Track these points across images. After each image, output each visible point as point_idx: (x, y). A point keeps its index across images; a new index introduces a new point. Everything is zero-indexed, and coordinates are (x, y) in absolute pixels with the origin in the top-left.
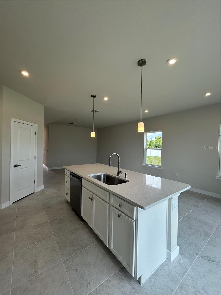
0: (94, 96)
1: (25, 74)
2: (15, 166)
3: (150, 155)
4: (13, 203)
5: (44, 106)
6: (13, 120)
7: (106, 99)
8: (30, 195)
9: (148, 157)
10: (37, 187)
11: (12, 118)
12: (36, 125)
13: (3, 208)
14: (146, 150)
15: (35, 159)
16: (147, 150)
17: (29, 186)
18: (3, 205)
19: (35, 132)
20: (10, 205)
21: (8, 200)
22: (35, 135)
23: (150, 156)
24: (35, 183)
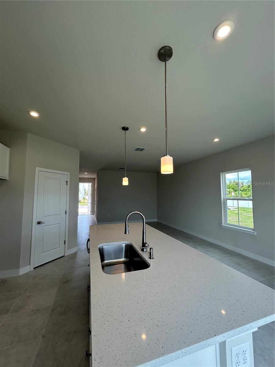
0: (125, 129)
1: (34, 114)
2: (39, 223)
3: (248, 207)
4: (34, 268)
5: (79, 151)
6: (38, 169)
7: (143, 130)
8: (57, 260)
9: (245, 209)
10: (68, 249)
11: (36, 167)
12: (69, 174)
13: (20, 274)
14: (226, 200)
15: (66, 214)
16: (228, 201)
17: (58, 248)
18: (21, 270)
19: (67, 182)
20: (30, 271)
21: (29, 264)
22: (67, 185)
23: (248, 209)
24: (65, 244)
